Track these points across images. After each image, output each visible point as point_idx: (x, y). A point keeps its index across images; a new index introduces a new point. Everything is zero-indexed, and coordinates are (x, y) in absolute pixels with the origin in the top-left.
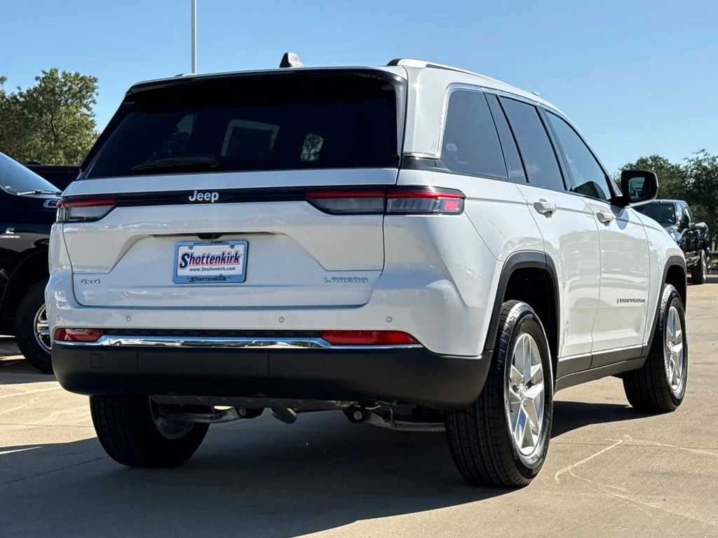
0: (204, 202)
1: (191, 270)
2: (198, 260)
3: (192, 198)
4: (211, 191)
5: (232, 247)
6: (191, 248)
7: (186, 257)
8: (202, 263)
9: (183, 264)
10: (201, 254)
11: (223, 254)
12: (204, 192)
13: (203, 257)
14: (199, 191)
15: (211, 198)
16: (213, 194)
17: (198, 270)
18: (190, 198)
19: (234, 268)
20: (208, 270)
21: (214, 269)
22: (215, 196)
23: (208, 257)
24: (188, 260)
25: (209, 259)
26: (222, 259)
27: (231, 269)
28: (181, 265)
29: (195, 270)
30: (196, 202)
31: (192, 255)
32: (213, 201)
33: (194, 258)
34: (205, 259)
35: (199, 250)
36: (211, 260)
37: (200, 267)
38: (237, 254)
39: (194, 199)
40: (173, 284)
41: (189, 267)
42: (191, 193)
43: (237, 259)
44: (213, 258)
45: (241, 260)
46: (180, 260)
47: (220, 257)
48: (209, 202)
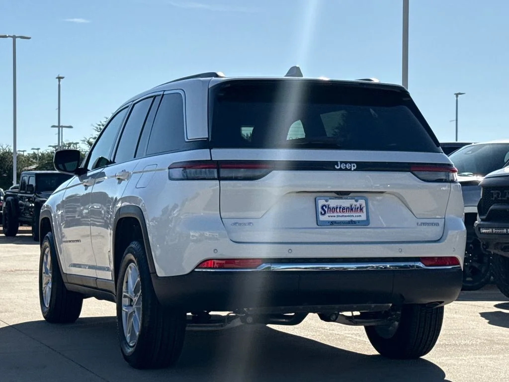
0: (346, 170)
1: (329, 216)
2: (334, 210)
3: (338, 166)
4: (351, 163)
5: (357, 201)
6: (327, 201)
7: (324, 207)
8: (337, 212)
9: (323, 213)
10: (335, 206)
11: (351, 206)
12: (346, 163)
13: (337, 208)
14: (341, 162)
15: (351, 167)
16: (352, 165)
17: (334, 216)
18: (336, 167)
19: (360, 216)
20: (341, 216)
21: (346, 216)
22: (354, 166)
23: (340, 208)
24: (326, 210)
25: (341, 209)
26: (351, 209)
27: (358, 216)
28: (321, 213)
29: (332, 216)
30: (341, 169)
31: (328, 206)
32: (353, 169)
33: (330, 208)
34: (338, 209)
35: (333, 203)
36: (343, 210)
37: (335, 214)
38: (361, 206)
39: (339, 167)
40: (318, 227)
41: (327, 215)
42: (336, 163)
43: (361, 209)
44: (344, 208)
45: (364, 210)
46: (320, 210)
47: (349, 208)
48: (350, 170)
